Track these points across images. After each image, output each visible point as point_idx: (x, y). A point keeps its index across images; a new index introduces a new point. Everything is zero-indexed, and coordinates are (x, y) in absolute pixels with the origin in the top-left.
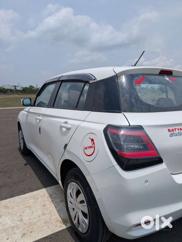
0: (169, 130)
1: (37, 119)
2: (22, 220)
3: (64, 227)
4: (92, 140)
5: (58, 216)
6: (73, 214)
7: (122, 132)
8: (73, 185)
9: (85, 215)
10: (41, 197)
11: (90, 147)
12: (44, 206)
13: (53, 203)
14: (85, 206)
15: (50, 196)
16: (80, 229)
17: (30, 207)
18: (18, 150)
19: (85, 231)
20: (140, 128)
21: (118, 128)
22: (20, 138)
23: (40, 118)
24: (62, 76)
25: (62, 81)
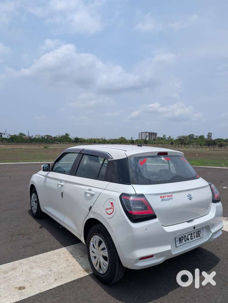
0: (161, 197)
1: (58, 184)
2: (51, 270)
3: (87, 274)
4: (112, 203)
5: (80, 267)
6: (94, 261)
7: (131, 198)
8: (96, 238)
9: (105, 258)
10: (63, 254)
11: (110, 208)
12: (68, 260)
13: (75, 258)
14: (106, 251)
15: (71, 253)
16: (101, 272)
17: (55, 262)
18: (28, 213)
19: (105, 271)
20: (142, 195)
21: (129, 195)
22: (32, 201)
23: (62, 184)
24: (83, 149)
25: (84, 154)
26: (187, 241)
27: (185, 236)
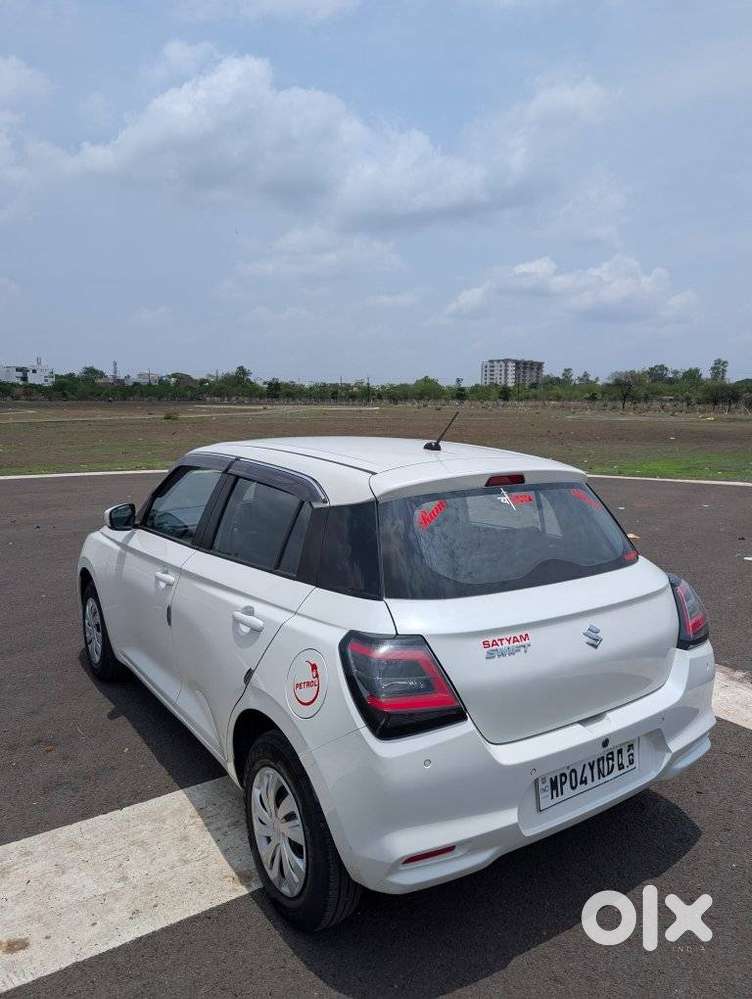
0: (486, 644)
1: (158, 579)
2: (124, 878)
3: (243, 891)
4: (314, 667)
5: (225, 864)
6: (265, 852)
8: (268, 776)
9: (296, 848)
10: (173, 814)
11: (308, 684)
12: (185, 838)
13: (209, 830)
14: (298, 826)
15: (200, 810)
16: (285, 890)
17: (143, 844)
18: (78, 662)
19: (297, 890)
20: (419, 640)
22: (87, 622)
23: (170, 578)
24: (238, 459)
25: (237, 478)
26: (581, 788)
27: (574, 771)
